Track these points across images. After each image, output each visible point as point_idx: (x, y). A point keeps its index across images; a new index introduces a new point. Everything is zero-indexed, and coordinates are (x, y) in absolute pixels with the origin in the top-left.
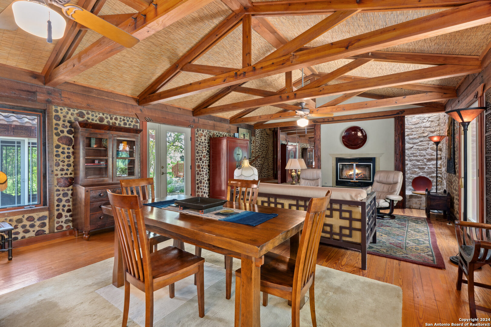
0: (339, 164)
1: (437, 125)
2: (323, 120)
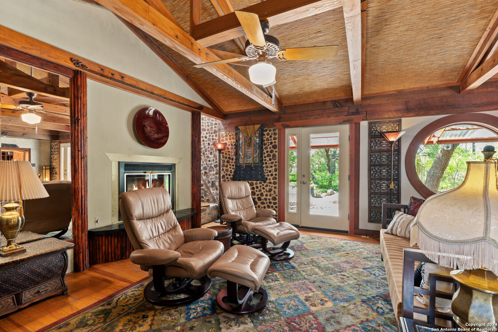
0: (125, 175)
2: (100, 69)
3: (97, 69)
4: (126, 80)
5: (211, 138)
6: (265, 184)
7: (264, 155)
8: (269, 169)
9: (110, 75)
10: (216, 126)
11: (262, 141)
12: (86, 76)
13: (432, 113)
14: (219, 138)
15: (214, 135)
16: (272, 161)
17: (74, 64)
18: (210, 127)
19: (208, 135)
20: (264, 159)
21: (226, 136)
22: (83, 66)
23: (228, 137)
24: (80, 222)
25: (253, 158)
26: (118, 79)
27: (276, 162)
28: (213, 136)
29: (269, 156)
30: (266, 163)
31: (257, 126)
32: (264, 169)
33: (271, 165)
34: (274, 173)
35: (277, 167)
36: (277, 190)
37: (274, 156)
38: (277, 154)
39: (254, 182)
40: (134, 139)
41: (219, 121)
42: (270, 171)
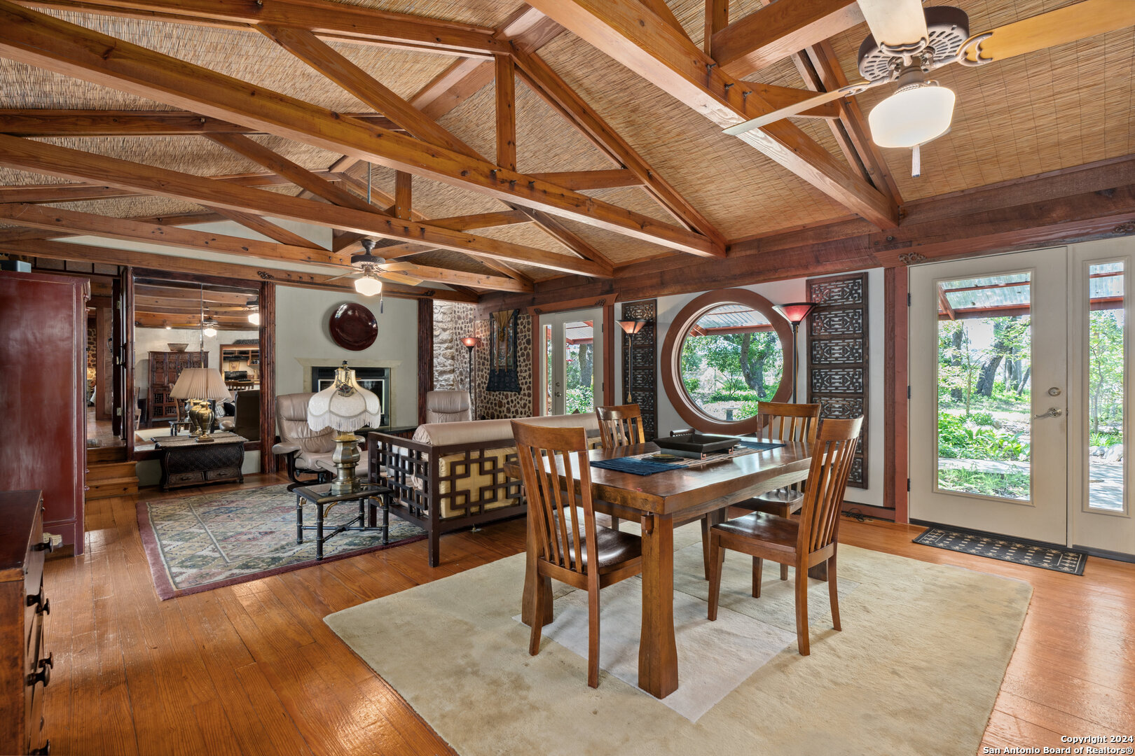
0: (319, 381)
1: (449, 319)
2: (287, 276)
3: (284, 276)
4: (317, 280)
5: (467, 329)
6: (520, 397)
7: (518, 354)
8: (524, 374)
9: (298, 279)
10: (472, 312)
11: (516, 333)
12: (273, 286)
13: (690, 290)
14: (475, 330)
15: (470, 325)
16: (527, 362)
17: (261, 276)
18: (466, 313)
19: (463, 326)
20: (518, 359)
21: (481, 326)
22: (270, 277)
23: (483, 329)
24: (266, 425)
25: (507, 358)
26: (306, 281)
27: (530, 364)
28: (468, 327)
29: (523, 354)
30: (520, 366)
31: (511, 312)
32: (518, 374)
33: (525, 368)
34: (528, 381)
35: (531, 372)
36: (531, 405)
37: (528, 354)
38: (530, 352)
39: (509, 393)
40: (330, 341)
41: (474, 306)
42: (524, 378)
